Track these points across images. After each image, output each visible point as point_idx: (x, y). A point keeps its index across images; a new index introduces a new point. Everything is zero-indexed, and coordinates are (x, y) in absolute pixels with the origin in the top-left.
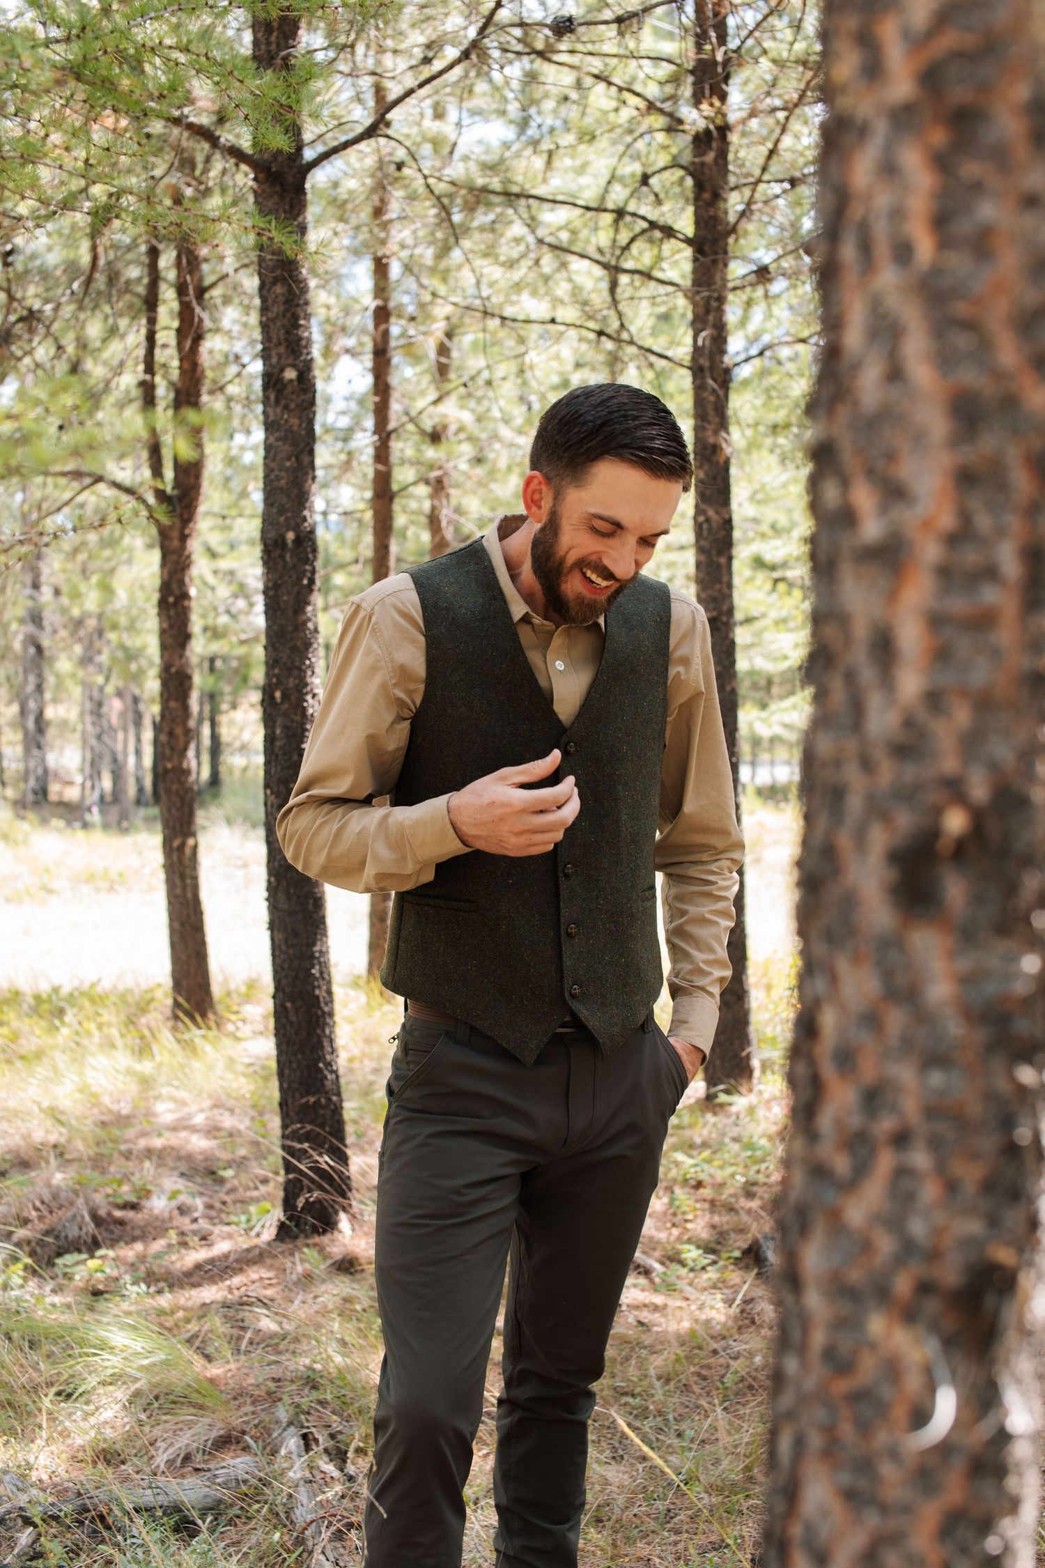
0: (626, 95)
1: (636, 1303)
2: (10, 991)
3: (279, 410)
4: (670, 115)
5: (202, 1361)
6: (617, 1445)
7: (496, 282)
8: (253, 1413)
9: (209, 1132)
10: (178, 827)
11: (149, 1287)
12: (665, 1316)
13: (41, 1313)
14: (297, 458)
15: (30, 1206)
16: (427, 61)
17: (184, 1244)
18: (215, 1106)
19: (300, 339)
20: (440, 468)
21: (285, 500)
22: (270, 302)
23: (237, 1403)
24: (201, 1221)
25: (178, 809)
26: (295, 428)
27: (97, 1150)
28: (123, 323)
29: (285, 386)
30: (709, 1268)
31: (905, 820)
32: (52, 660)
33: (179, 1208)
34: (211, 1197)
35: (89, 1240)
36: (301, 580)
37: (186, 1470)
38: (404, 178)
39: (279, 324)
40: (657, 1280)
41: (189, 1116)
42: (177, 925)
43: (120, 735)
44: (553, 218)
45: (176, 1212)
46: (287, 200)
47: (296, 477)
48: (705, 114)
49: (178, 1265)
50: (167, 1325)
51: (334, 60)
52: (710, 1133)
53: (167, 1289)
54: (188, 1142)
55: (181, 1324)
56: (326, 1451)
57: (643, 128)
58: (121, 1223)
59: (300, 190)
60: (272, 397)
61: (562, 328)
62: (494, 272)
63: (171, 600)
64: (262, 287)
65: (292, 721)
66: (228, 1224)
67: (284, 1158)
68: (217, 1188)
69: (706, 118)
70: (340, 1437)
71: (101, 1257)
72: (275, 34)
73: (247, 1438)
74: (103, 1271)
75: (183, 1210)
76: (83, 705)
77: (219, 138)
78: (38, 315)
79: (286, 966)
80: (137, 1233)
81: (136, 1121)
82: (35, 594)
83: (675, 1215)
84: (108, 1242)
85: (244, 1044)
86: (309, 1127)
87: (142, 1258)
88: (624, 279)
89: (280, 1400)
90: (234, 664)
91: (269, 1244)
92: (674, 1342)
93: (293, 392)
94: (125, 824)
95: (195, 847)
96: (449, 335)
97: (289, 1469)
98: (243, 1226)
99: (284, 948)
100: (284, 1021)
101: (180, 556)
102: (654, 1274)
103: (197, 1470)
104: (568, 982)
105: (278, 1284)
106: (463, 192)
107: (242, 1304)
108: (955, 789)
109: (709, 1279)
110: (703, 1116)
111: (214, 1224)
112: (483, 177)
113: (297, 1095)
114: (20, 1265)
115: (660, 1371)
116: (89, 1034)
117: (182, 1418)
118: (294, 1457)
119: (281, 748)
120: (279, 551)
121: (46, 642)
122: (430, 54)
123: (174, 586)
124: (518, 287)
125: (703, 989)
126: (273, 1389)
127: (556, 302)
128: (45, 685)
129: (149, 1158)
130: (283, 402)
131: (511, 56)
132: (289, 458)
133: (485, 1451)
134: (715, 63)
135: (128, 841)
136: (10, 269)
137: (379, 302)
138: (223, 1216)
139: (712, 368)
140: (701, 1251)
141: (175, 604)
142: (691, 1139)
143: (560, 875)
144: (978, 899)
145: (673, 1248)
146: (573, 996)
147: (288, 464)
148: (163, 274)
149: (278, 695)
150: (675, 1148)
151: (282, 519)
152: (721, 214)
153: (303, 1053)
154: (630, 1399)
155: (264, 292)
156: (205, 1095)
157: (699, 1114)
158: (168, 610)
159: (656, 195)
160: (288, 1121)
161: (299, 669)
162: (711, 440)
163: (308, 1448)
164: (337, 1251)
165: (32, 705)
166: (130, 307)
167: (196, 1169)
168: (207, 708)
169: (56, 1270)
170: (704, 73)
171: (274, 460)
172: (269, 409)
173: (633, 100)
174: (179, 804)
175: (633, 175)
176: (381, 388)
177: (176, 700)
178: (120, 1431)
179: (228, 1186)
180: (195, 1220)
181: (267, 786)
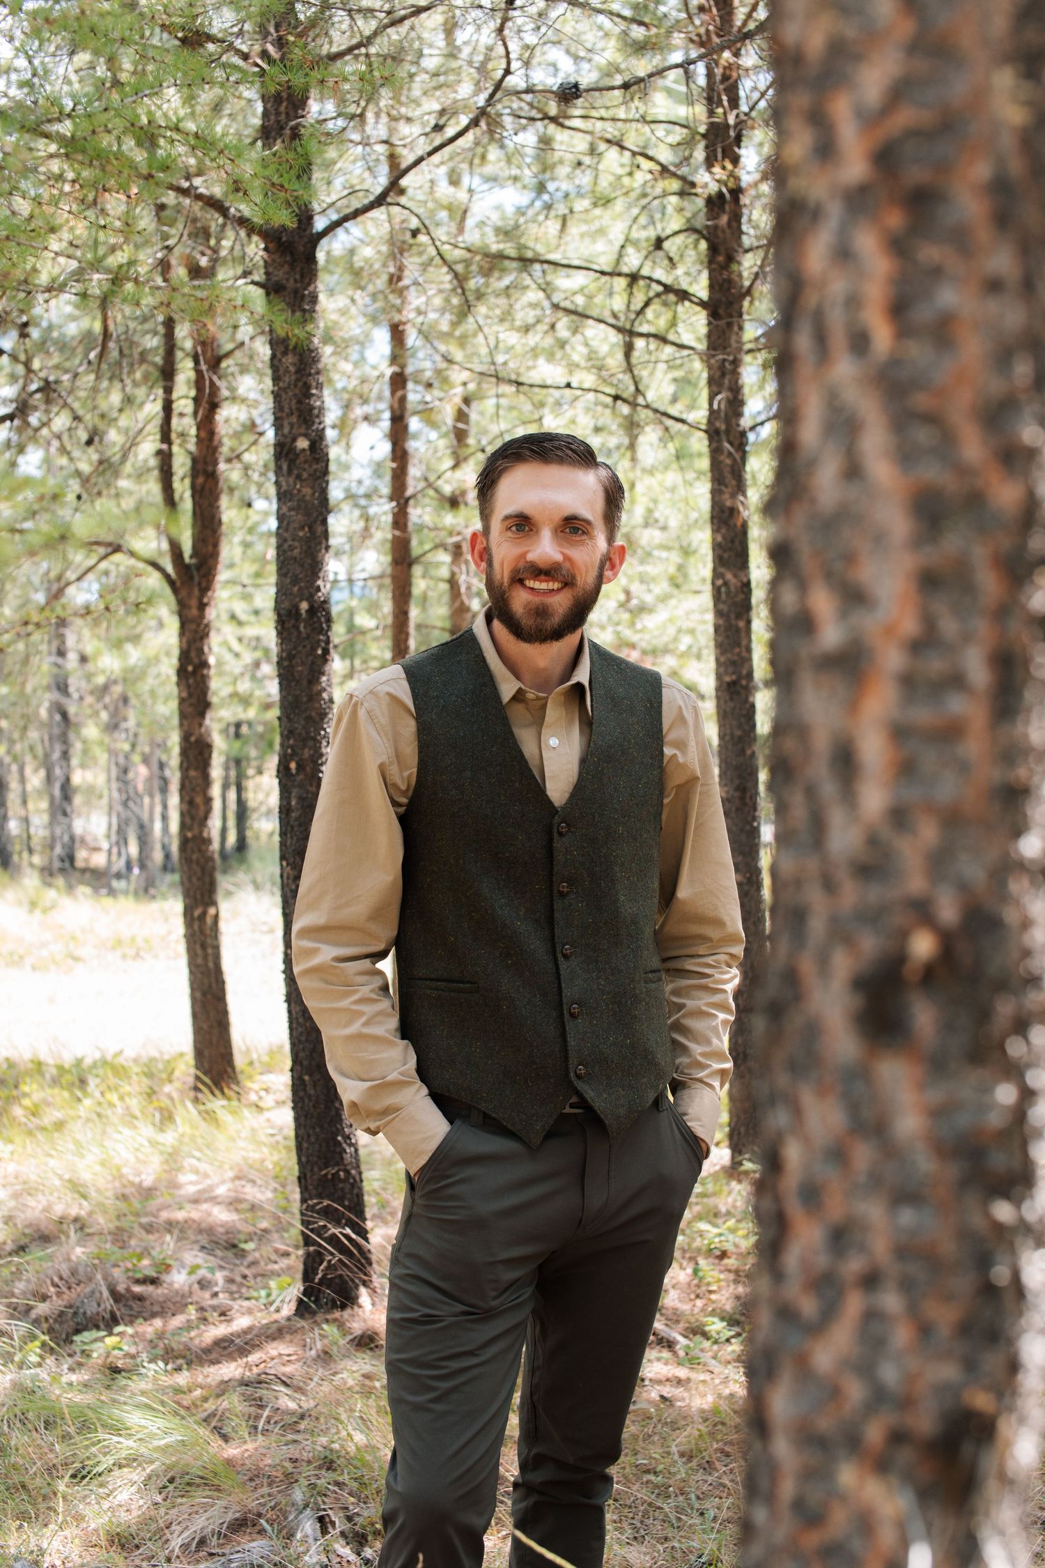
0: (640, 160)
1: (660, 1377)
2: (32, 1061)
3: (291, 480)
4: (683, 179)
5: (221, 1442)
6: (639, 1525)
7: (513, 347)
8: (269, 1495)
9: (231, 1204)
10: (198, 896)
11: (166, 1365)
12: (687, 1390)
13: (57, 1392)
14: (310, 527)
15: (49, 1282)
16: (438, 128)
17: (204, 1320)
18: (238, 1178)
19: (312, 408)
20: (459, 534)
21: (298, 570)
22: (281, 372)
23: (253, 1484)
24: (221, 1295)
25: (199, 879)
26: (308, 498)
27: (118, 1224)
28: (141, 392)
29: (297, 456)
30: (733, 1340)
31: (870, 944)
32: (78, 726)
33: (199, 1282)
34: (232, 1270)
35: (107, 1316)
36: (316, 650)
37: (202, 1554)
38: (419, 245)
39: (290, 394)
40: (682, 1353)
41: (211, 1188)
42: (198, 995)
43: (147, 800)
44: (568, 283)
45: (196, 1286)
46: (298, 269)
47: (309, 547)
48: (717, 177)
49: (197, 1341)
50: (185, 1403)
51: (344, 129)
52: (735, 1201)
53: (185, 1366)
54: (209, 1214)
55: (199, 1403)
56: (343, 1534)
57: (658, 191)
58: (140, 1298)
59: (312, 259)
60: (285, 467)
61: (579, 393)
62: (511, 338)
63: (190, 668)
64: (273, 357)
65: (308, 792)
66: (248, 1299)
67: (303, 1233)
68: (238, 1262)
69: (718, 181)
70: (357, 1519)
71: (121, 1334)
72: (284, 104)
73: (262, 1521)
74: (120, 1349)
75: (203, 1284)
76: (109, 771)
77: (228, 209)
78: (53, 386)
79: (303, 1039)
80: (156, 1308)
81: (158, 1193)
82: (60, 661)
83: (698, 1286)
84: (127, 1318)
85: (267, 1115)
86: (326, 1203)
87: (161, 1335)
88: (640, 343)
89: (297, 1481)
90: (260, 729)
91: (289, 1319)
92: (698, 1419)
93: (306, 462)
94: (152, 891)
95: (216, 917)
96: (467, 401)
97: (305, 1553)
98: (263, 1301)
99: (301, 1020)
100: (302, 1094)
101: (199, 625)
102: (678, 1347)
103: (212, 1555)
104: (573, 1061)
105: (298, 1360)
106: (478, 258)
107: (260, 1383)
108: (922, 911)
109: (734, 1351)
110: (728, 1184)
111: (234, 1299)
112: (498, 242)
113: (316, 1169)
114: (37, 1343)
115: (682, 1448)
116: (111, 1105)
117: (198, 1500)
118: (311, 1540)
119: (296, 819)
120: (293, 622)
121: (72, 710)
122: (441, 122)
123: (193, 654)
124: (534, 352)
125: (700, 1081)
126: (290, 1470)
127: (572, 367)
128: (71, 751)
129: (170, 1232)
130: (295, 472)
131: (524, 121)
132: (302, 528)
133: (504, 1533)
134: (727, 126)
135: (155, 906)
136: (27, 340)
137: (396, 369)
138: (244, 1290)
139: (728, 431)
140: (725, 1324)
141: (194, 672)
142: (716, 1207)
143: (559, 956)
144: (948, 1027)
145: (697, 1320)
146: (579, 1077)
147: (301, 534)
148: (179, 343)
149: (293, 765)
150: (699, 1217)
151: (296, 589)
152: (734, 277)
153: (322, 1127)
154: (652, 1477)
155: (276, 362)
156: (226, 1167)
157: (724, 1181)
158: (187, 679)
159: (671, 259)
160: (307, 1195)
161: (314, 739)
162: (728, 503)
163: (324, 1532)
164: (357, 1327)
165: (58, 772)
166: (146, 377)
167: (217, 1243)
168: (233, 773)
169: (74, 1347)
170: (717, 136)
171: (287, 530)
172: (281, 479)
173: (646, 164)
174: (199, 874)
175: (647, 240)
176: (399, 454)
177: (196, 769)
178: (136, 1513)
179: (250, 1258)
180: (215, 1295)
181: (282, 858)
